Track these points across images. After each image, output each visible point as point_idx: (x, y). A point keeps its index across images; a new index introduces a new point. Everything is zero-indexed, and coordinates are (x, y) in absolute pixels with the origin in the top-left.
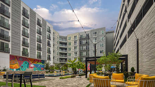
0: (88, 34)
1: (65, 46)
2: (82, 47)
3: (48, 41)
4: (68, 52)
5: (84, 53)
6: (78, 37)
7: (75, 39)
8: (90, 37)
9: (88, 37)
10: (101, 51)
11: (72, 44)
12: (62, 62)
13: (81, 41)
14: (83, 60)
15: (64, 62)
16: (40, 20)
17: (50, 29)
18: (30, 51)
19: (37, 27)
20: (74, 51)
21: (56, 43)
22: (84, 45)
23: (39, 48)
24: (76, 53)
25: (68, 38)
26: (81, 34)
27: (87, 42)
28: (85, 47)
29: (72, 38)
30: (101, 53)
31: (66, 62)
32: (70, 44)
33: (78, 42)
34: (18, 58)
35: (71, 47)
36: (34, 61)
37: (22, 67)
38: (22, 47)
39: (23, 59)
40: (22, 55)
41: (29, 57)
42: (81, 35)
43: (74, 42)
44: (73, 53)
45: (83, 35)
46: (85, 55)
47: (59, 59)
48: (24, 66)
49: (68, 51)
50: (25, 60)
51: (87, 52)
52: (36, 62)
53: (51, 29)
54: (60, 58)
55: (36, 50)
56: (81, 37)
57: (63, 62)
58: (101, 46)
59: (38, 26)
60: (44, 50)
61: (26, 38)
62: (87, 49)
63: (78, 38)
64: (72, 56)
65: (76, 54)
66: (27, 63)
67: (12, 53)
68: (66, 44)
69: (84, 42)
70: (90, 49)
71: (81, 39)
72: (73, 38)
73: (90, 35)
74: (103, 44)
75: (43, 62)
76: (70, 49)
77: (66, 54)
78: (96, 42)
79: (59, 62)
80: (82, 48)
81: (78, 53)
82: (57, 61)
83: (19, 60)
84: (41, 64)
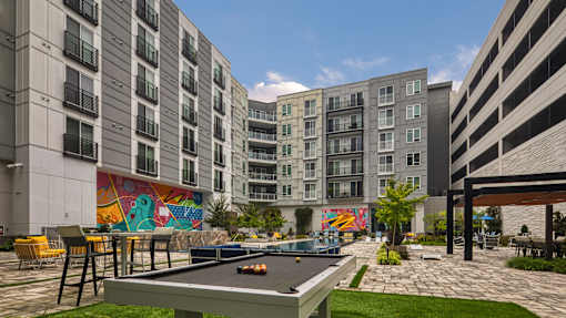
0: (359, 94)
1: (270, 139)
2: (337, 142)
3: (217, 119)
4: (280, 160)
5: (342, 166)
6: (319, 103)
7: (307, 113)
8: (366, 105)
9: (358, 104)
10: (410, 159)
11: (294, 130)
12: (259, 197)
13: (331, 121)
14: (337, 191)
15: (265, 197)
16: (193, 39)
17: (221, 74)
18: (161, 157)
19: (184, 62)
20: (302, 155)
21: (238, 128)
22: (344, 135)
23: (189, 146)
24: (313, 165)
25: (279, 109)
26: (329, 95)
27: (354, 126)
28: (345, 144)
29: (294, 109)
30: (410, 163)
31: (271, 198)
32: (287, 131)
33: (319, 124)
34: (121, 182)
35: (294, 142)
36: (172, 192)
37: (133, 216)
38: (135, 140)
39: (136, 188)
40: (138, 172)
41: (158, 178)
42: (331, 99)
43: (302, 124)
44: (302, 166)
45: (338, 98)
46: (349, 172)
47: (247, 187)
48: (138, 212)
49: (279, 157)
50: (144, 191)
51: (353, 162)
52: (177, 199)
53: (224, 73)
54: (250, 184)
55: (181, 153)
56: (331, 105)
57: (262, 200)
58: (410, 139)
59: (187, 61)
60: (205, 153)
61: (149, 105)
62: (353, 149)
63: (320, 110)
64: (294, 175)
65: (313, 168)
66: (149, 203)
67: (103, 162)
68: (271, 130)
69: (344, 123)
70: (366, 150)
71: (332, 112)
72: (298, 111)
73: (365, 97)
74: (417, 131)
75: (199, 197)
76: (288, 150)
77: (271, 169)
78: (389, 122)
79: (246, 200)
80: (337, 148)
81: (320, 165)
82: (242, 196)
83: (122, 189)
84: (193, 205)
